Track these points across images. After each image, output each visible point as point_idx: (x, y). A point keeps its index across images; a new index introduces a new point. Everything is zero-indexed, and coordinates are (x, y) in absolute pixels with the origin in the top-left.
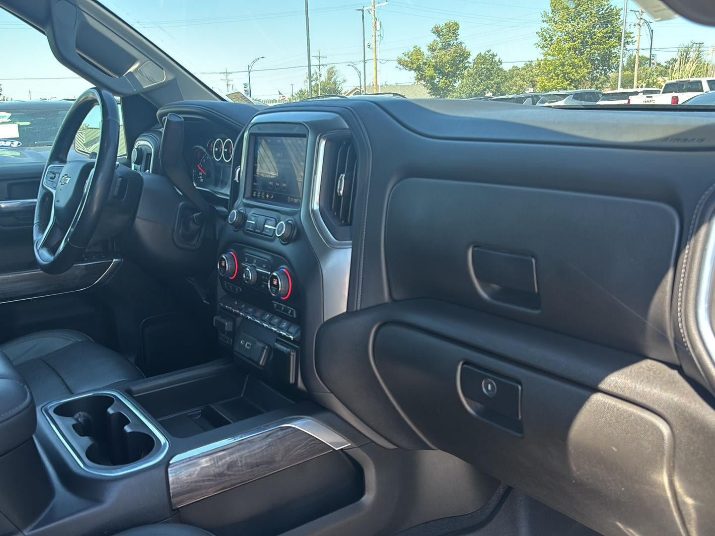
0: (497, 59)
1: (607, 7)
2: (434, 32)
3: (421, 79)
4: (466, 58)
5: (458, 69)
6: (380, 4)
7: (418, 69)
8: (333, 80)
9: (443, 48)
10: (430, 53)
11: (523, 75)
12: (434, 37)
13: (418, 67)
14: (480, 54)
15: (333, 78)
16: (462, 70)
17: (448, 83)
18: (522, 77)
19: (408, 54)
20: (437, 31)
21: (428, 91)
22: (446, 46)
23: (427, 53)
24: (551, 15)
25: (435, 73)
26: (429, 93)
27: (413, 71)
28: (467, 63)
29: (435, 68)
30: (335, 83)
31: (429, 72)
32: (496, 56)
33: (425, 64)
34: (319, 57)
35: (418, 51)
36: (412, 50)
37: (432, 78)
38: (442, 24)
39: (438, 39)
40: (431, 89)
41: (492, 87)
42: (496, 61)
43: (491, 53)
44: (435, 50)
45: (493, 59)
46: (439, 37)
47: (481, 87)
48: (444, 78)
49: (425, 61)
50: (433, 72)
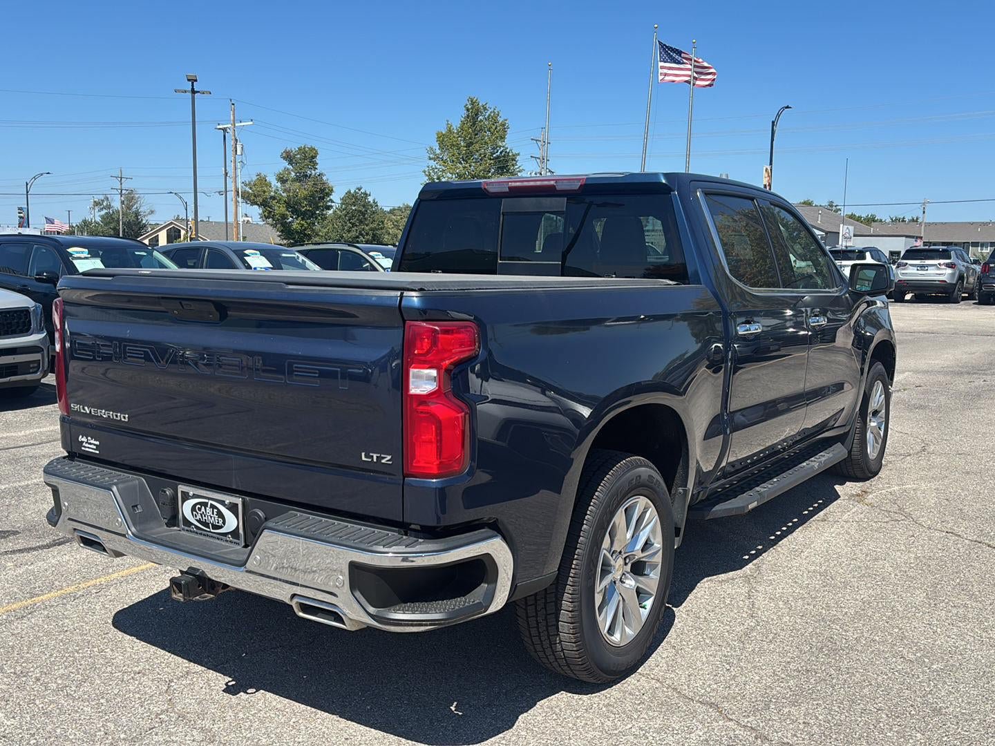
0: (370, 199)
1: (502, 149)
2: (284, 158)
3: (267, 218)
4: (328, 195)
5: (318, 208)
6: (242, 124)
7: (264, 204)
8: (134, 209)
9: (298, 179)
10: (279, 185)
11: (397, 221)
12: (285, 164)
13: (263, 201)
14: (349, 192)
15: (135, 207)
16: (323, 210)
17: (306, 225)
18: (395, 223)
19: (250, 183)
20: (288, 157)
21: (278, 233)
22: (302, 178)
23: (276, 184)
24: (438, 152)
25: (287, 210)
26: (279, 236)
27: (256, 207)
28: (329, 201)
29: (288, 205)
30: (137, 214)
31: (280, 209)
32: (370, 195)
33: (273, 198)
34: (121, 178)
35: (262, 181)
36: (255, 178)
37: (284, 217)
38: (294, 147)
39: (290, 167)
40: (282, 231)
41: (367, 234)
42: (370, 202)
43: (363, 191)
44: (287, 180)
45: (365, 199)
46: (291, 165)
47: (353, 234)
48: (300, 218)
49: (272, 194)
50: (284, 209)
